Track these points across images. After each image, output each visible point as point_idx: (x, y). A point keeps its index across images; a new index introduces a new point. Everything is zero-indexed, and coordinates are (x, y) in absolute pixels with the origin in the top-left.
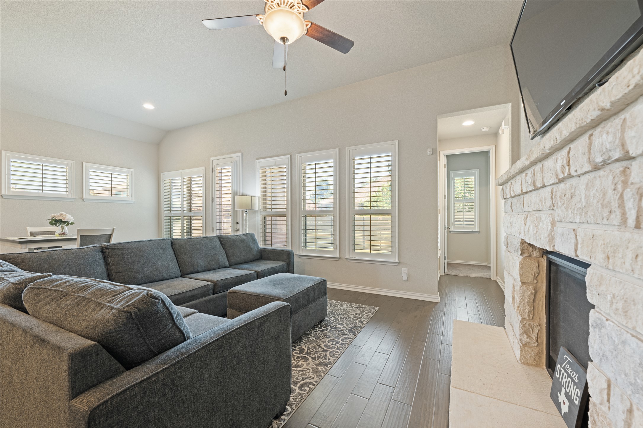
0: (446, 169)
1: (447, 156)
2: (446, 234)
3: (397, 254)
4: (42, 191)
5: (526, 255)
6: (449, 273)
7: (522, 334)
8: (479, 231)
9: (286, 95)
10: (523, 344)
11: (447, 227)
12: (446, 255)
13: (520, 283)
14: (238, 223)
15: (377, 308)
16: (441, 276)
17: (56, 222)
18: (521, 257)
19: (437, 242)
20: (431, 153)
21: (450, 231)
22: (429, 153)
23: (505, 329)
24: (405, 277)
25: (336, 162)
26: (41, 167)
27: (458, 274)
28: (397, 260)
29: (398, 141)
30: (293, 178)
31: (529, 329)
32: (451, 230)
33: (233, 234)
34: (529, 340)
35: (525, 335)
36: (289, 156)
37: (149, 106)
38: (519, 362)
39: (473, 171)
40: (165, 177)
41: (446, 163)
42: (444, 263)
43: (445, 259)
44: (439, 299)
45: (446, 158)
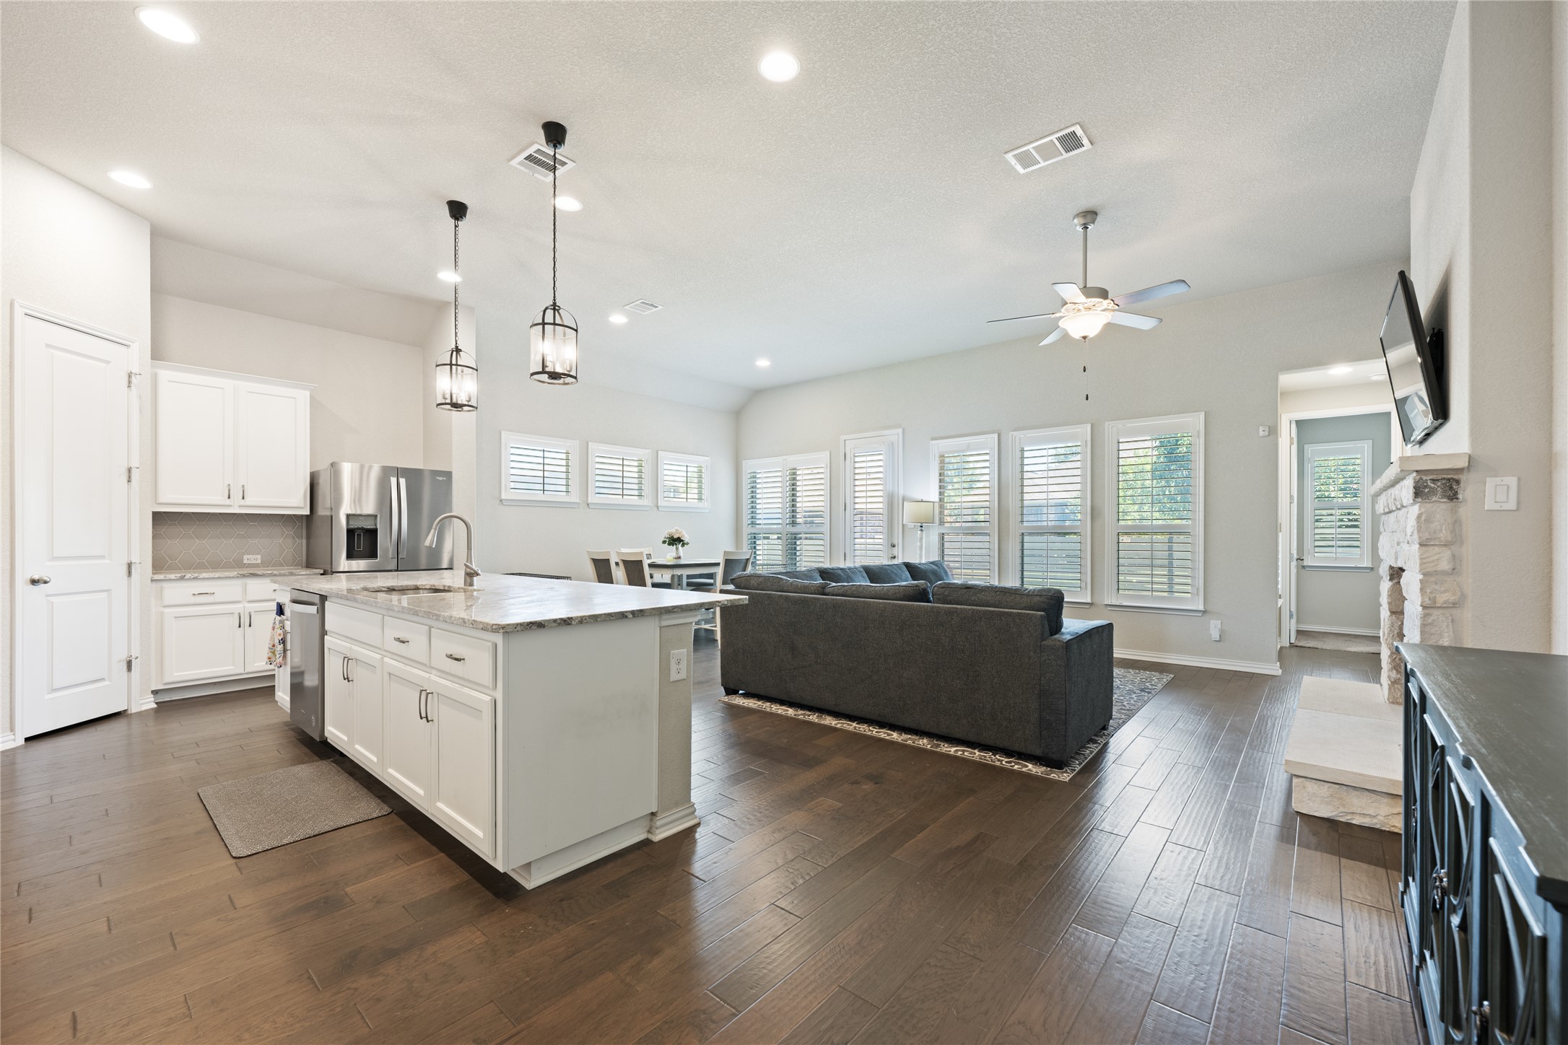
0: (1294, 448)
1: (1297, 422)
2: (1294, 571)
3: (1200, 597)
4: (621, 496)
5: (1394, 581)
6: (1300, 644)
7: (1391, 670)
8: (1370, 566)
9: (1087, 399)
10: (1391, 682)
11: (1295, 556)
12: (1293, 609)
13: (1389, 612)
14: (894, 546)
15: (1172, 676)
16: (1281, 648)
17: (674, 541)
18: (1390, 583)
19: (1277, 583)
20: (1267, 433)
21: (1304, 567)
22: (1261, 433)
23: (1381, 685)
24: (1216, 636)
25: (1086, 446)
26: (620, 462)
27: (1319, 647)
28: (1201, 608)
29: (1203, 413)
30: (1003, 471)
31: (1400, 664)
32: (1305, 563)
33: (887, 563)
34: (1399, 676)
35: (1394, 671)
36: (996, 436)
37: (763, 363)
38: (1388, 702)
39: (1359, 444)
40: (748, 466)
41: (1294, 434)
42: (1290, 626)
43: (1291, 616)
44: (1279, 672)
45: (1294, 426)
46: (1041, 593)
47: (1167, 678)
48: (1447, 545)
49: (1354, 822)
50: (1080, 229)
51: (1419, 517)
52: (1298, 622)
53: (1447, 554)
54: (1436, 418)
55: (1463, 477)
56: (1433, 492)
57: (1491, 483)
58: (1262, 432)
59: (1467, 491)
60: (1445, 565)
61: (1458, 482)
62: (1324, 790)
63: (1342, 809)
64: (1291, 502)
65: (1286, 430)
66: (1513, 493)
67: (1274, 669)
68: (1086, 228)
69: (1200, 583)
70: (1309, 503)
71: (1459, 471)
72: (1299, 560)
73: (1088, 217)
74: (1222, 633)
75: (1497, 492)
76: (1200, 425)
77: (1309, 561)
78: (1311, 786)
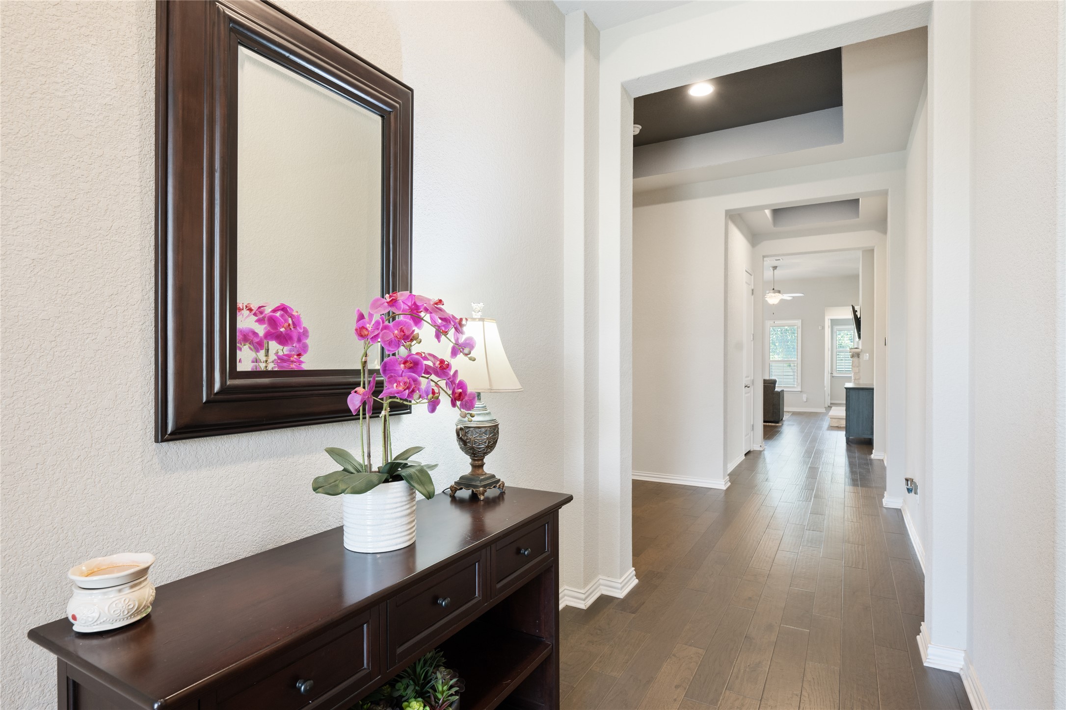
2: (829, 378)
11: (830, 372)
12: (829, 392)
19: (824, 382)
21: (833, 377)
22: (820, 328)
24: (805, 400)
28: (800, 389)
32: (832, 375)
41: (830, 325)
43: (828, 395)
44: (826, 410)
45: (830, 321)
47: (790, 414)
48: (857, 367)
49: (840, 425)
50: (772, 270)
51: (853, 361)
52: (831, 400)
53: (858, 369)
56: (855, 356)
57: (865, 354)
59: (861, 357)
60: (857, 371)
61: (859, 354)
62: (836, 420)
63: (838, 423)
64: (829, 350)
65: (827, 324)
66: (868, 358)
67: (823, 410)
68: (774, 270)
69: (799, 381)
70: (835, 351)
71: (860, 352)
72: (831, 373)
73: (775, 268)
74: (807, 399)
75: (866, 357)
76: (800, 325)
77: (835, 374)
78: (834, 420)
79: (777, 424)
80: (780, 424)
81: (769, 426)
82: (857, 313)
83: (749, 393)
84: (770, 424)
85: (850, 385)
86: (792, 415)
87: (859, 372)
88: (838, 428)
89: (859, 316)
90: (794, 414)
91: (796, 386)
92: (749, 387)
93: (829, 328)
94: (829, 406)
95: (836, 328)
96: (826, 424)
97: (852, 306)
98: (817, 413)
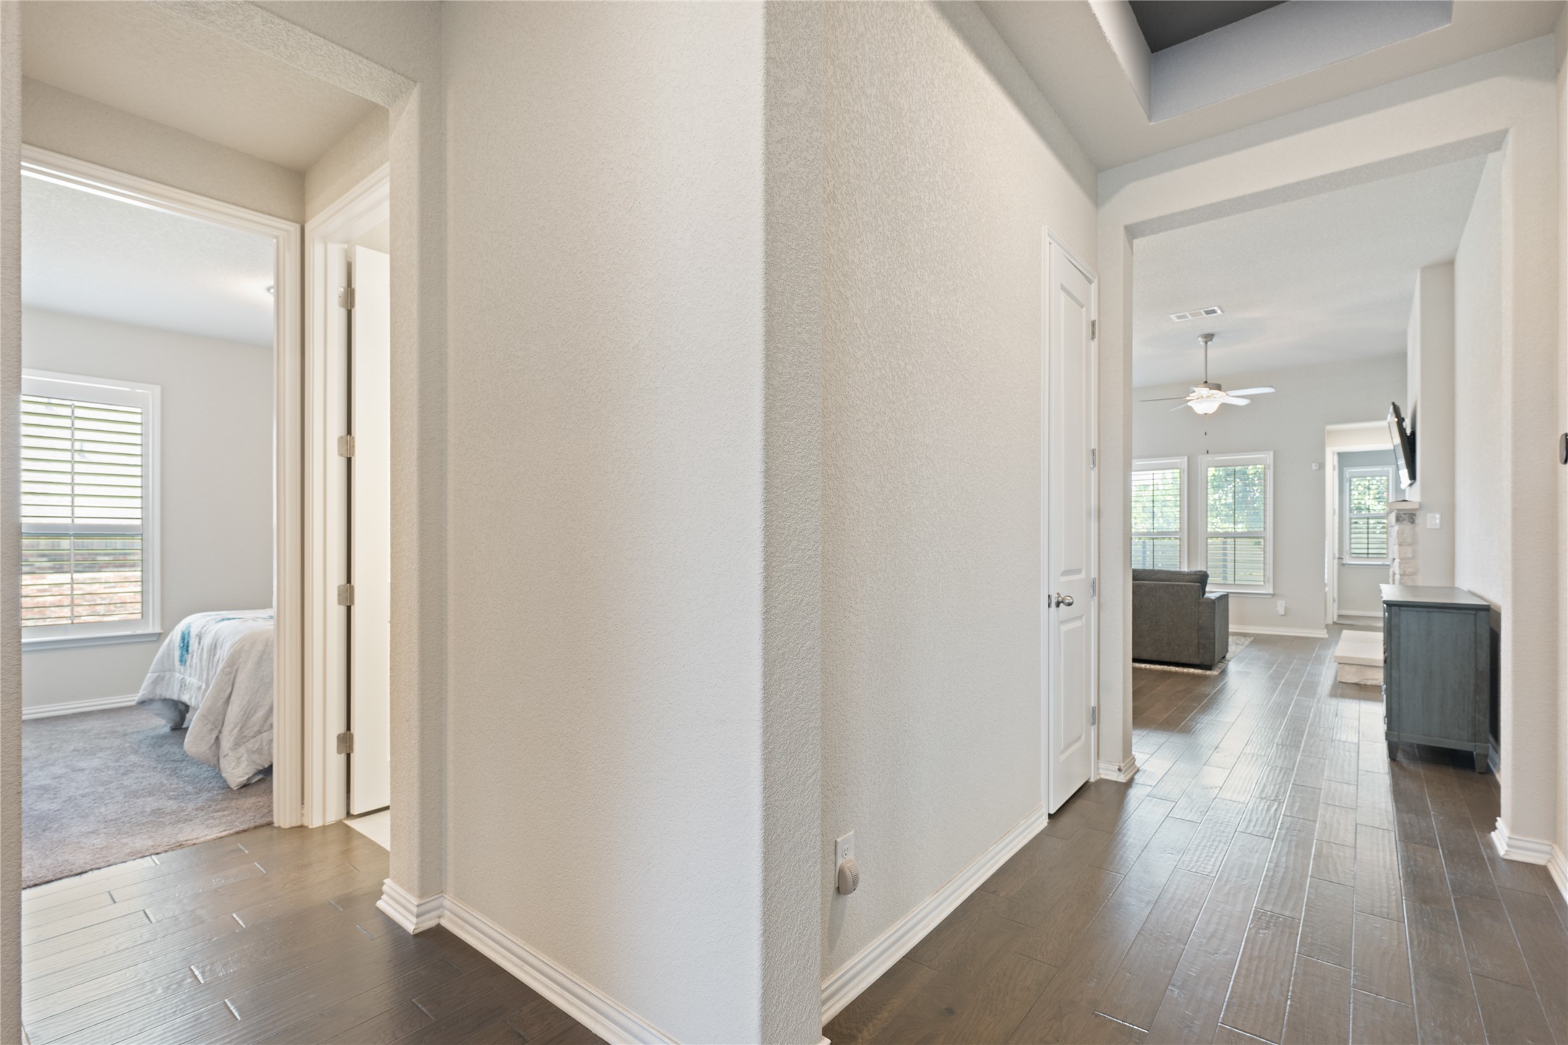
1: (1338, 454)
2: (1336, 567)
3: (1270, 585)
6: (1341, 623)
11: (1337, 556)
12: (1336, 596)
15: (1253, 638)
20: (1317, 468)
21: (1343, 565)
24: (1281, 611)
25: (1184, 473)
27: (1354, 624)
28: (1271, 592)
29: (1272, 451)
32: (1344, 562)
41: (1336, 464)
43: (1334, 601)
44: (1327, 636)
45: (1336, 457)
46: (1196, 573)
47: (1250, 640)
48: (1410, 545)
49: (1368, 683)
50: (1203, 344)
51: (1398, 531)
52: (1339, 608)
53: (1410, 549)
54: (1411, 479)
55: (1417, 513)
56: (1404, 519)
57: (1429, 516)
58: (1314, 467)
59: (1419, 520)
60: (1409, 555)
61: (1415, 515)
62: (1354, 669)
63: (1362, 678)
64: (1334, 514)
65: (1331, 461)
66: (1438, 521)
67: (1323, 634)
68: (1206, 343)
69: (1270, 573)
70: (1347, 515)
71: (1416, 510)
72: (1340, 558)
73: (1209, 337)
74: (1286, 610)
75: (1432, 520)
76: (1270, 460)
77: (1347, 560)
78: (1347, 668)
79: (1208, 672)
80: (1215, 673)
81: (1188, 674)
82: (1404, 424)
83: (1081, 617)
84: (1192, 670)
85: (1390, 592)
86: (1252, 643)
87: (1414, 557)
88: (1362, 691)
89: (1408, 432)
90: (1259, 641)
91: (1262, 583)
92: (1070, 604)
93: (1334, 469)
94: (1334, 623)
95: (1349, 471)
96: (1327, 678)
97: (1393, 404)
98: (1307, 638)
